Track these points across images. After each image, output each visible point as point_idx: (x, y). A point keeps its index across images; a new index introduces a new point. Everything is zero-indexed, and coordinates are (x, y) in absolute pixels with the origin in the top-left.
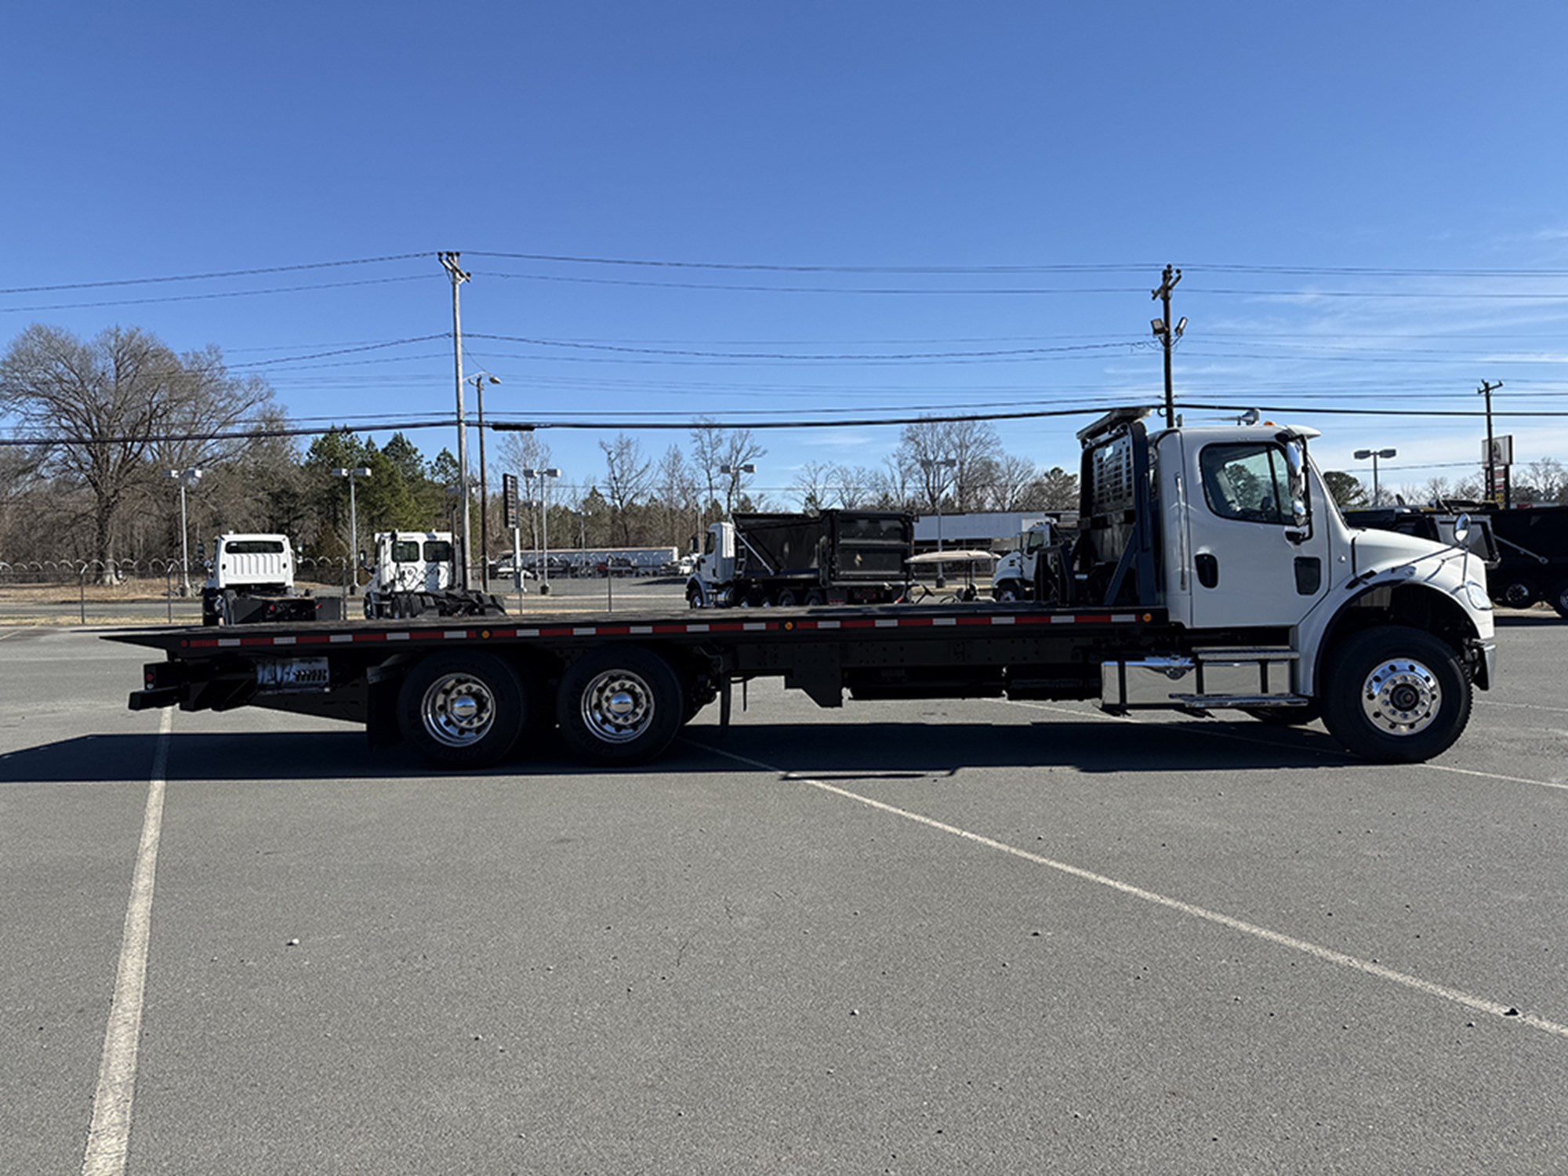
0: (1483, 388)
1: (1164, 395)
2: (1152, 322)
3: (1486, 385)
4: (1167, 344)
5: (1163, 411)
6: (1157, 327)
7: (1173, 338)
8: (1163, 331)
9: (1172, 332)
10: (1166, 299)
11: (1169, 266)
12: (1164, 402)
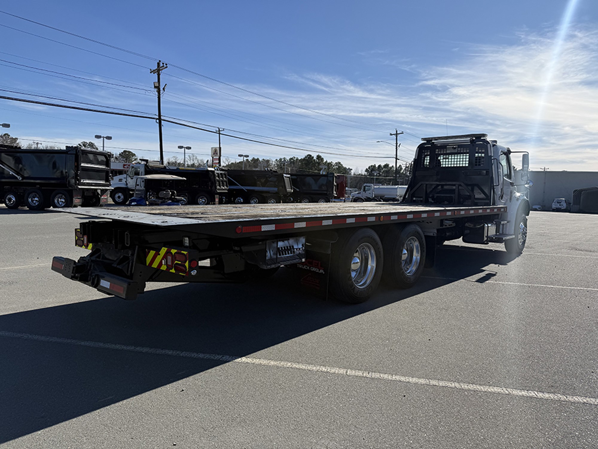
0: (218, 130)
1: (157, 114)
2: (154, 83)
3: (219, 129)
4: (159, 92)
5: (158, 121)
6: (156, 85)
7: (162, 92)
8: (158, 88)
9: (161, 89)
10: (159, 75)
11: (160, 61)
12: (157, 117)
